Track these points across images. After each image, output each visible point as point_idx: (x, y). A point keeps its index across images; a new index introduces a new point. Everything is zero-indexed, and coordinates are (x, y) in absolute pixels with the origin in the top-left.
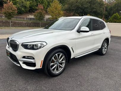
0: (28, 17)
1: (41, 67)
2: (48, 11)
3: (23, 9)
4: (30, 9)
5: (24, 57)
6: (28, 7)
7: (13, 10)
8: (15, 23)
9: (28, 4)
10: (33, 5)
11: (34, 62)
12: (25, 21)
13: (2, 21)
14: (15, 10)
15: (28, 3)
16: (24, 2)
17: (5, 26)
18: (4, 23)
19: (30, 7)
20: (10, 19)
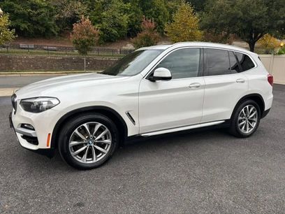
0: (124, 47)
1: (48, 146)
2: (166, 32)
3: (114, 31)
4: (130, 30)
5: (23, 126)
6: (125, 26)
7: (90, 36)
8: (95, 62)
9: (125, 19)
10: (136, 21)
11: (34, 135)
12: (115, 56)
13: (71, 59)
14: (94, 35)
15: (126, 17)
16: (116, 16)
17: (76, 69)
18: (75, 62)
19: (130, 26)
20: (84, 53)
